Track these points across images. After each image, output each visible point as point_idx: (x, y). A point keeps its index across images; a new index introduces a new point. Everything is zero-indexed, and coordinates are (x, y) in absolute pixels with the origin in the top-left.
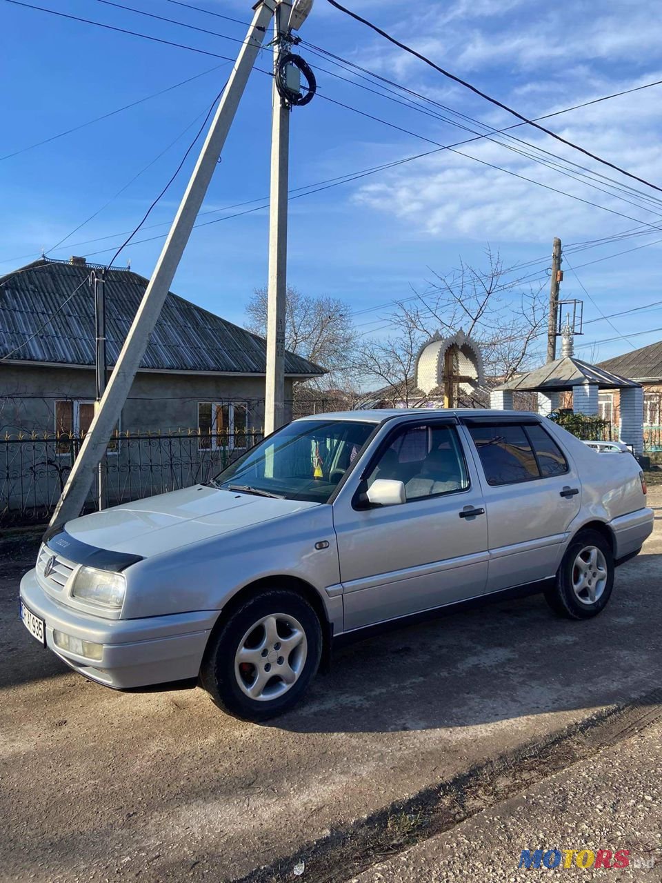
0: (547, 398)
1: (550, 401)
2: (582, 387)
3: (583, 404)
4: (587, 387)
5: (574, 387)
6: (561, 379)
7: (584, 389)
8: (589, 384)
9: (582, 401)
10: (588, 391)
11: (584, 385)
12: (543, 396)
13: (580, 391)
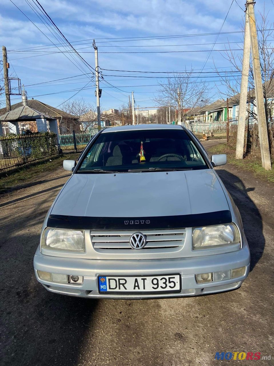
0: (13, 125)
1: (15, 126)
2: (40, 119)
3: (42, 127)
4: (43, 119)
5: (36, 120)
6: (28, 116)
7: (41, 120)
8: (44, 118)
9: (41, 126)
10: (43, 121)
11: (41, 118)
12: (11, 124)
13: (40, 121)
